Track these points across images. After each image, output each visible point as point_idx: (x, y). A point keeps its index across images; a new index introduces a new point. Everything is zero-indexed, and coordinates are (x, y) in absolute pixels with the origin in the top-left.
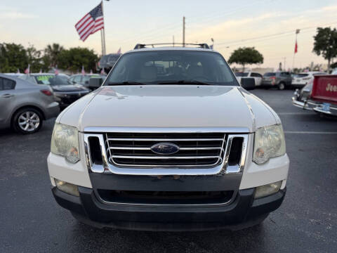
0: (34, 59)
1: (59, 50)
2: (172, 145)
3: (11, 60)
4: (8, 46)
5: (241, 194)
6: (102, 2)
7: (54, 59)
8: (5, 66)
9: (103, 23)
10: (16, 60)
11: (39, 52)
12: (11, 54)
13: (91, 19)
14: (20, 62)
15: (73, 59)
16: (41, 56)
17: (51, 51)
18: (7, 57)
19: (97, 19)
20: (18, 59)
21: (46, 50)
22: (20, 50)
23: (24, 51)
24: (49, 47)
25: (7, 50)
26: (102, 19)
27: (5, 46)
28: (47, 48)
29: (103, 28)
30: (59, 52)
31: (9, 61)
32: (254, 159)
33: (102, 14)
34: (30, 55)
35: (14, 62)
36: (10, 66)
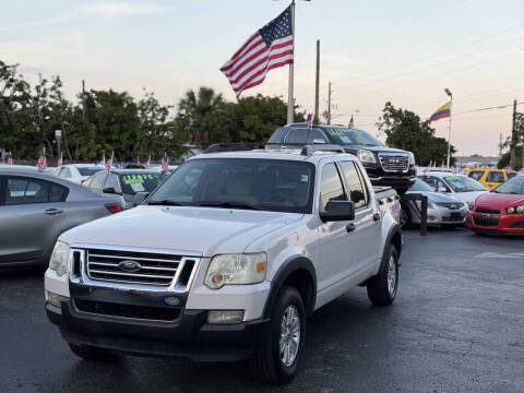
0: (152, 127)
1: (212, 102)
2: (136, 263)
3: (103, 127)
4: (101, 95)
5: (186, 313)
6: (293, 4)
7: (197, 125)
8: (88, 141)
9: (291, 52)
10: (112, 128)
11: (164, 111)
13: (264, 45)
14: (121, 132)
15: (241, 124)
16: (168, 120)
17: (194, 106)
18: (96, 122)
19: (275, 43)
20: (117, 126)
21: (182, 104)
23: (132, 107)
24: (191, 95)
25: (98, 105)
26: (291, 42)
27: (94, 95)
28: (185, 98)
29: (291, 62)
30: (209, 109)
31: (98, 132)
32: (206, 282)
33: (291, 32)
34: (144, 117)
35: (108, 132)
36: (98, 141)
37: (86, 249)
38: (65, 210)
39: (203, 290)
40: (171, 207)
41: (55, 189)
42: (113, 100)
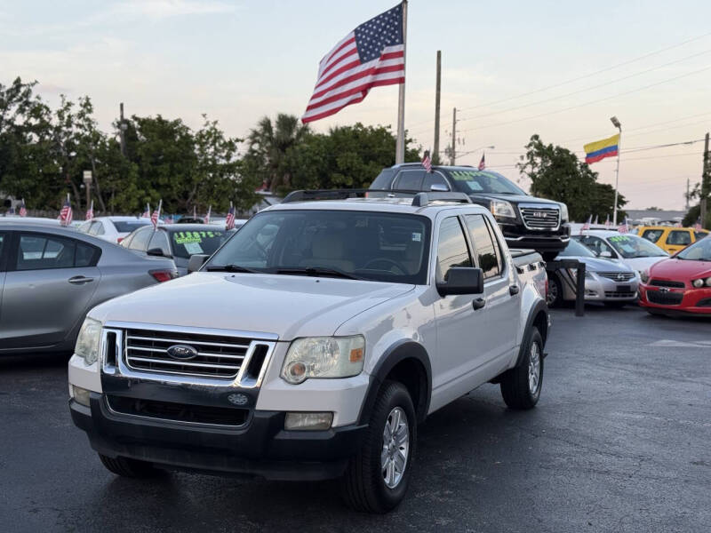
0: (214, 168)
1: (295, 135)
2: (190, 348)
3: (147, 168)
4: (145, 123)
7: (275, 166)
8: (127, 186)
9: (401, 67)
10: (160, 169)
11: (231, 146)
12: (148, 152)
14: (172, 174)
15: (333, 164)
16: (235, 158)
17: (270, 139)
18: (138, 160)
20: (166, 166)
21: (254, 137)
22: (179, 137)
23: (187, 141)
24: (266, 125)
25: (141, 137)
26: (402, 54)
27: (136, 124)
28: (259, 129)
29: (401, 81)
30: (291, 143)
31: (141, 173)
32: (283, 374)
33: (401, 39)
34: (203, 153)
35: (155, 174)
36: (140, 186)
37: (124, 330)
38: (97, 278)
39: (279, 385)
40: (237, 274)
41: (83, 249)
42: (162, 130)
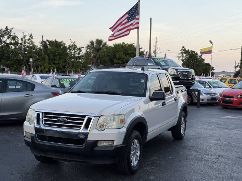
0: (74, 57)
1: (102, 46)
2: (65, 119)
3: (51, 57)
4: (51, 43)
5: (87, 142)
7: (95, 57)
8: (45, 63)
9: (138, 23)
10: (56, 58)
11: (80, 50)
12: (52, 52)
14: (60, 59)
15: (115, 56)
16: (81, 54)
17: (93, 47)
18: (48, 55)
20: (58, 57)
21: (88, 47)
22: (62, 47)
23: (65, 48)
24: (92, 43)
25: (49, 47)
26: (138, 19)
27: (47, 43)
28: (89, 44)
29: (138, 28)
30: (100, 49)
31: (49, 59)
32: (97, 128)
33: (138, 14)
34: (70, 53)
35: (54, 60)
36: (49, 64)
37: (42, 112)
38: (34, 95)
39: (96, 131)
41: (29, 85)
42: (56, 45)
